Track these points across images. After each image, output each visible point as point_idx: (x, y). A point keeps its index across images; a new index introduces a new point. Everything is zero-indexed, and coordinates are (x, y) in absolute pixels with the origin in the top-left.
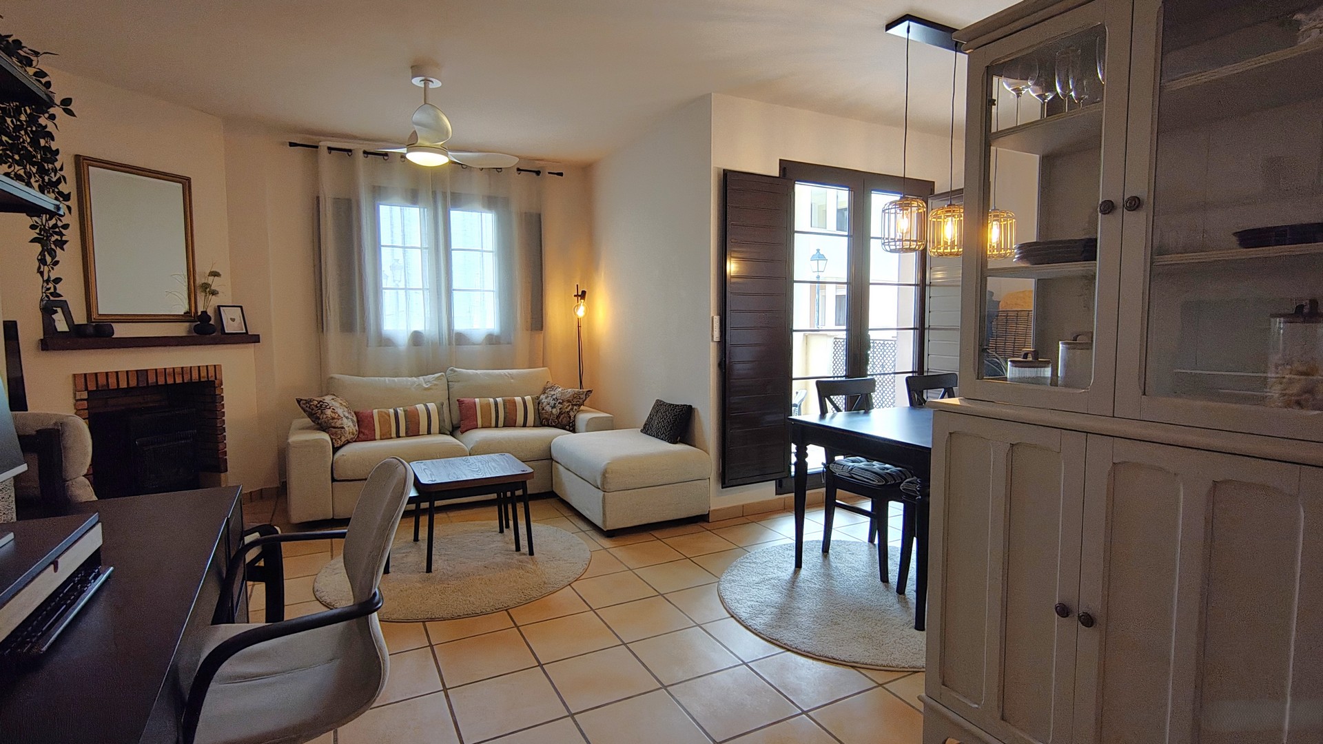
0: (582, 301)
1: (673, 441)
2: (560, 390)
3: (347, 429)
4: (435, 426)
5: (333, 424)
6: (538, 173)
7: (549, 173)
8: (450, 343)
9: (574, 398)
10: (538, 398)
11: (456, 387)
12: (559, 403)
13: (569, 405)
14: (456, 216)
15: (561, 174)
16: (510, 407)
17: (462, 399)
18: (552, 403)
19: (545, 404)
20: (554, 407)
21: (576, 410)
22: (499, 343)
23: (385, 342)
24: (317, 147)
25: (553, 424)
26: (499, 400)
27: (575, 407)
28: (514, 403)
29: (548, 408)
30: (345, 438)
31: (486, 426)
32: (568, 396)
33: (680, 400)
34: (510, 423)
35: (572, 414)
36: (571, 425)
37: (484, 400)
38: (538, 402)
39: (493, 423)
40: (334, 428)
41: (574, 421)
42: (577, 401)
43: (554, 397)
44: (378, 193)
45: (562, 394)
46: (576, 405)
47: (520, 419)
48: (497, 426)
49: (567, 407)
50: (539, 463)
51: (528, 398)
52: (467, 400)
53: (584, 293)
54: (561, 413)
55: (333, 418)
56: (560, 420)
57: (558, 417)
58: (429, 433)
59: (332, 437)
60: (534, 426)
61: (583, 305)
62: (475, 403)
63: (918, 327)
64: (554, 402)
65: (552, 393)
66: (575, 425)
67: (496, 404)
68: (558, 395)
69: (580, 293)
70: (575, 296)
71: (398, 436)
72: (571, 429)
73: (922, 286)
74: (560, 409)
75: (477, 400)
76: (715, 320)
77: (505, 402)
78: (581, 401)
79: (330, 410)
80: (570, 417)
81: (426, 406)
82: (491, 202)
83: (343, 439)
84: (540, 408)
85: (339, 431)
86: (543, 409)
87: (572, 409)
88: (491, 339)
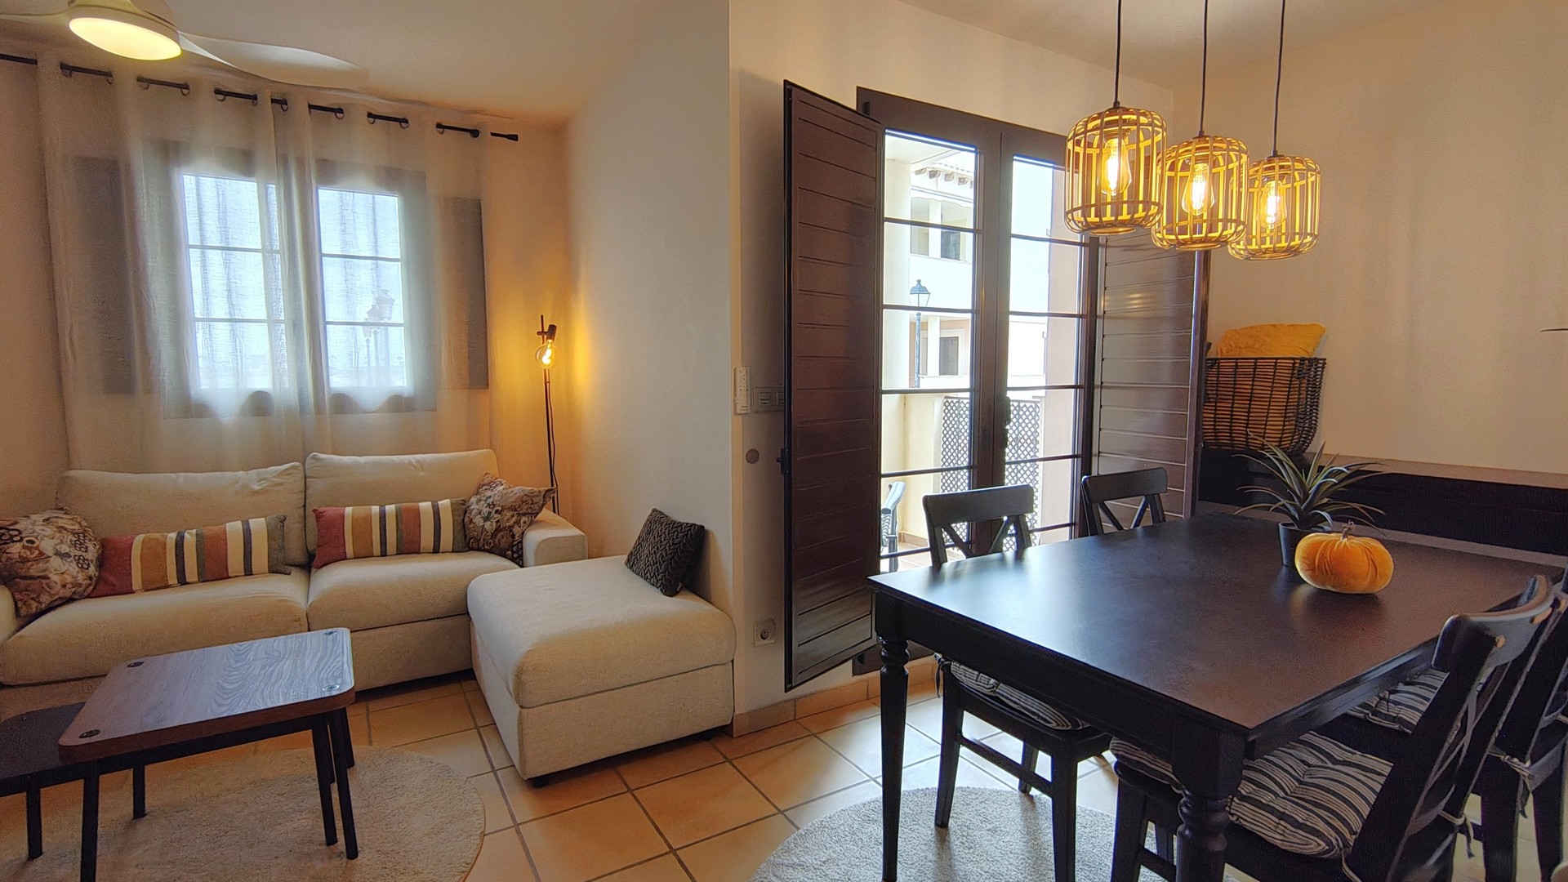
0: (550, 341)
1: (670, 590)
2: (502, 487)
3: (55, 578)
4: (260, 559)
5: (23, 572)
6: (475, 133)
7: (493, 134)
8: (319, 410)
9: (523, 502)
10: (464, 502)
11: (316, 486)
12: (497, 512)
13: (513, 516)
14: (328, 198)
15: (514, 138)
16: (409, 521)
17: (321, 510)
18: (486, 510)
19: (474, 512)
20: (487, 519)
21: (525, 522)
22: (413, 410)
23: (194, 410)
24: (35, 62)
25: (486, 547)
26: (390, 508)
27: (524, 519)
28: (417, 513)
29: (479, 521)
30: (51, 595)
31: (363, 555)
32: (513, 499)
33: (684, 514)
34: (408, 547)
35: (517, 530)
36: (515, 549)
37: (362, 510)
38: (462, 510)
39: (377, 549)
40: (25, 578)
41: (521, 542)
42: (528, 509)
43: (490, 501)
44: (171, 152)
45: (503, 496)
46: (524, 514)
47: (427, 539)
48: (384, 554)
49: (508, 519)
50: (448, 621)
51: (445, 504)
52: (331, 511)
53: (553, 328)
54: (498, 530)
55: (24, 560)
56: (497, 540)
57: (494, 535)
58: (248, 572)
59: (18, 596)
60: (453, 552)
61: (551, 347)
62: (343, 517)
63: (1083, 384)
64: (488, 509)
65: (488, 493)
66: (522, 549)
67: (383, 516)
68: (497, 498)
69: (546, 330)
70: (539, 333)
71: (183, 581)
72: (515, 555)
73: (1090, 319)
74: (498, 521)
75: (349, 510)
76: (739, 375)
77: (399, 515)
78: (536, 507)
79: (19, 545)
80: (513, 536)
81: (246, 524)
82: (390, 178)
83: (45, 599)
84: (467, 519)
85: (34, 585)
86: (471, 521)
87: (517, 522)
88: (398, 404)
